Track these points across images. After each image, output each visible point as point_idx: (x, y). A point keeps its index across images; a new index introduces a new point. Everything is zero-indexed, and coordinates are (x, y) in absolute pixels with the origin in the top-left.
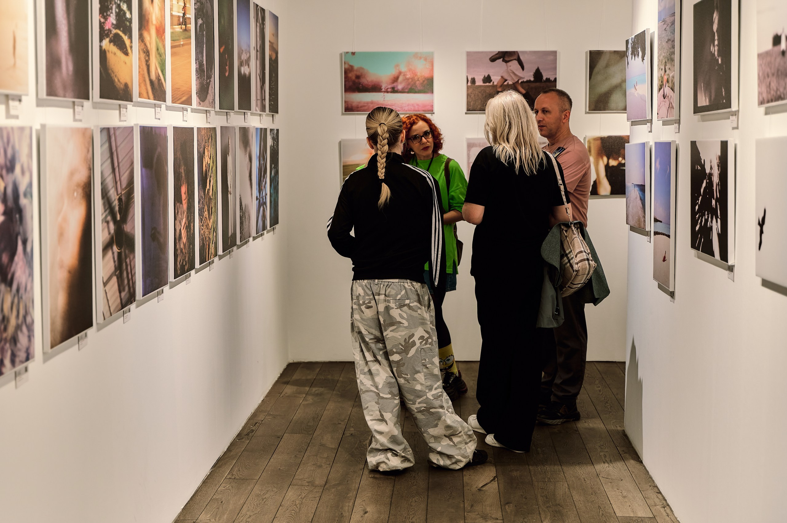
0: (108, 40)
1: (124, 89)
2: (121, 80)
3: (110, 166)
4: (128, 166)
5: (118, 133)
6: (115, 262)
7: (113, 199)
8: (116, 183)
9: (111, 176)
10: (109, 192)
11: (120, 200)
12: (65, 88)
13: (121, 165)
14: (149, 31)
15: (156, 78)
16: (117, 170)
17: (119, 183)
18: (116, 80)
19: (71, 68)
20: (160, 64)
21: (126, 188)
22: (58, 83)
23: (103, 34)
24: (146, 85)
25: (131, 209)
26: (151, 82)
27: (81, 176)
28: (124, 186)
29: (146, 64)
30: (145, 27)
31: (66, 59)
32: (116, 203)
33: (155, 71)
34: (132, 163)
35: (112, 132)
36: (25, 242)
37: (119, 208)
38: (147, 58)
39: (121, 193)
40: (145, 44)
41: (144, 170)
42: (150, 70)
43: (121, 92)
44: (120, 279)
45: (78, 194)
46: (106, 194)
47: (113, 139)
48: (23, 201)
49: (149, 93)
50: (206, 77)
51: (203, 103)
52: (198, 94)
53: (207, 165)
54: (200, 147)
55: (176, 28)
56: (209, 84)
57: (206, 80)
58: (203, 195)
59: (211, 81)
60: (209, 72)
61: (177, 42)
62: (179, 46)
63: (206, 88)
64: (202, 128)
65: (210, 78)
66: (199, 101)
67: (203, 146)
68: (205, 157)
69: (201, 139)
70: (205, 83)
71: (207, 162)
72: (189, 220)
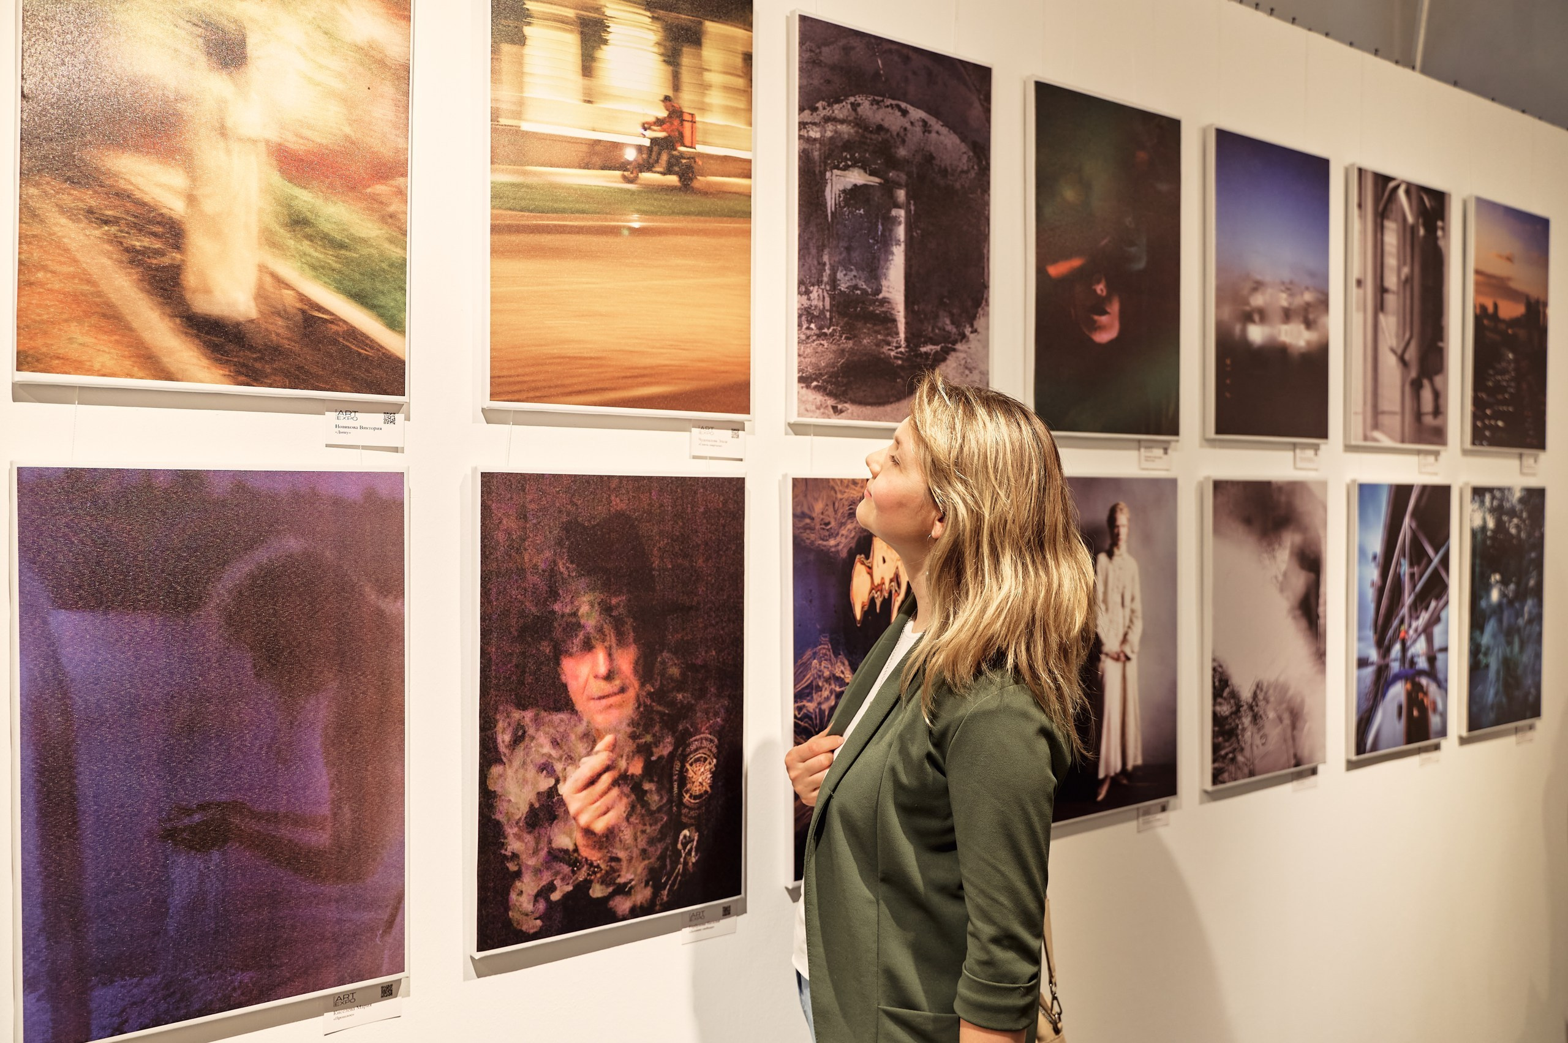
15: (272, 311)
20: (337, 271)
26: (211, 328)
29: (138, 263)
38: (144, 243)
40: (131, 198)
49: (165, 359)
50: (902, 335)
51: (868, 410)
52: (815, 383)
53: (887, 586)
54: (827, 533)
55: (565, 175)
56: (939, 359)
57: (903, 343)
58: (842, 672)
59: (954, 350)
60: (940, 325)
61: (583, 219)
62: (615, 231)
63: (901, 367)
64: (841, 480)
65: (949, 343)
66: (831, 402)
67: (850, 531)
68: (872, 563)
69: (836, 511)
70: (893, 354)
71: (891, 575)
72: (660, 758)
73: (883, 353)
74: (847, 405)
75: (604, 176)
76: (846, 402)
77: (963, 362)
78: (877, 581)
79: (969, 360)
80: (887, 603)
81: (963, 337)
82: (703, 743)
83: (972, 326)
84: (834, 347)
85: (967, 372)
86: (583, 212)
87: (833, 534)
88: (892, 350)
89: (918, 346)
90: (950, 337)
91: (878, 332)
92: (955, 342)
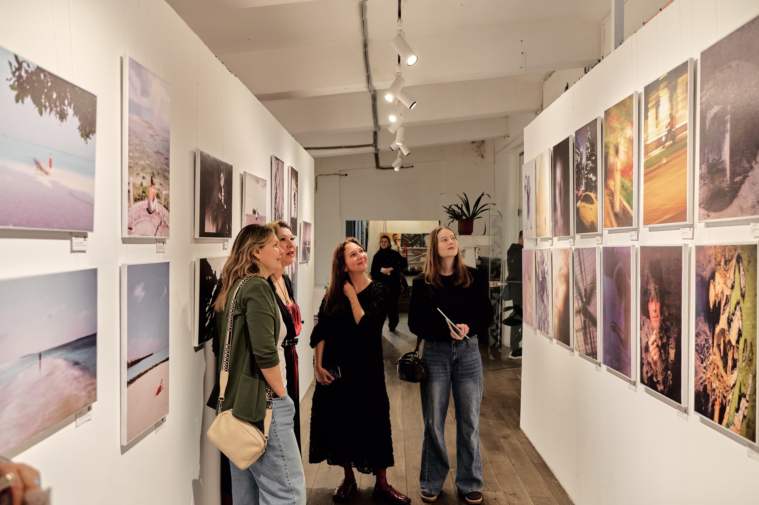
0: (580, 201)
1: (590, 225)
2: (588, 221)
3: (580, 270)
4: (592, 272)
5: (584, 251)
6: (582, 324)
7: (581, 288)
8: (583, 280)
9: (580, 275)
10: (579, 283)
11: (585, 290)
12: (559, 232)
13: (586, 270)
14: (613, 179)
15: (621, 209)
16: (584, 272)
17: (585, 280)
18: (585, 221)
19: (562, 223)
20: (626, 197)
21: (589, 285)
22: (557, 231)
23: (578, 198)
24: (609, 218)
25: (593, 299)
26: (616, 215)
27: (564, 271)
28: (588, 283)
29: (611, 203)
30: (609, 177)
31: (560, 219)
32: (583, 291)
33: (620, 204)
34: (595, 270)
35: (581, 251)
36: (546, 290)
37: (585, 295)
38: (611, 198)
39: (586, 286)
40: (610, 189)
41: (605, 277)
42: (614, 206)
43: (588, 227)
44: (585, 336)
45: (563, 279)
46: (577, 284)
47: (581, 255)
48: (546, 276)
49: (613, 223)
50: (728, 176)
51: (717, 214)
52: (702, 206)
53: (719, 295)
54: (703, 269)
55: (653, 153)
56: (742, 182)
57: (729, 180)
58: (707, 330)
59: (748, 176)
60: (742, 165)
61: (656, 165)
62: (660, 167)
63: (728, 191)
64: (707, 246)
65: (746, 173)
66: (706, 212)
67: (709, 268)
68: (715, 284)
69: (705, 260)
70: (725, 185)
71: (720, 291)
72: (664, 342)
73: (722, 186)
74: (711, 213)
75: (658, 150)
76: (711, 212)
77: (751, 181)
78: (717, 293)
79: (754, 180)
80: (720, 303)
81: (752, 168)
82: (672, 342)
83: (755, 160)
84: (707, 188)
85: (753, 186)
86: (656, 163)
87: (705, 270)
88: (725, 184)
89: (734, 179)
90: (746, 170)
91: (721, 177)
92: (748, 173)
